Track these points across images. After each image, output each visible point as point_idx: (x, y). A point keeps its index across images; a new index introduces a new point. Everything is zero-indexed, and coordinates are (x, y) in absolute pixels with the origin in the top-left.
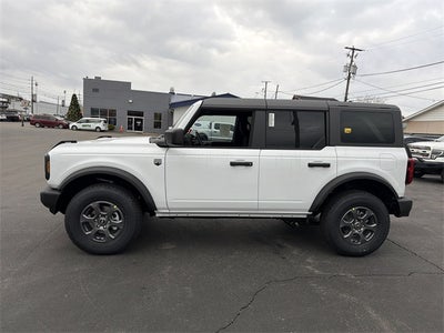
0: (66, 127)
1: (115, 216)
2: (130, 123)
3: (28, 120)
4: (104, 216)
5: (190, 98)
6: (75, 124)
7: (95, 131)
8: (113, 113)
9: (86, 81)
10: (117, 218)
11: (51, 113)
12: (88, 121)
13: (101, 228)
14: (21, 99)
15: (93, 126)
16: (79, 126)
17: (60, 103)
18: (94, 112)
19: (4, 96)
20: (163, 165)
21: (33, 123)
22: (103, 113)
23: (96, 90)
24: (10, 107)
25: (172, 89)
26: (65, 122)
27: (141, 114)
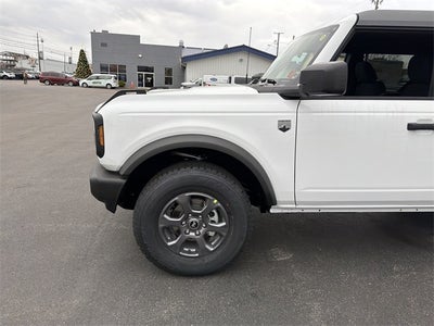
0: (76, 84)
1: (213, 215)
2: (140, 80)
3: (38, 78)
4: (196, 215)
5: (200, 52)
6: (85, 81)
7: (106, 88)
8: (122, 68)
9: (94, 34)
10: (216, 218)
11: (59, 70)
12: (98, 78)
13: (192, 234)
14: (28, 57)
15: (104, 83)
16: (90, 83)
17: (67, 61)
18: (104, 69)
19: (11, 54)
20: (291, 132)
21: (43, 81)
22: (113, 70)
23: (104, 45)
24: (18, 65)
25: (181, 43)
26: (75, 79)
27: (151, 70)
